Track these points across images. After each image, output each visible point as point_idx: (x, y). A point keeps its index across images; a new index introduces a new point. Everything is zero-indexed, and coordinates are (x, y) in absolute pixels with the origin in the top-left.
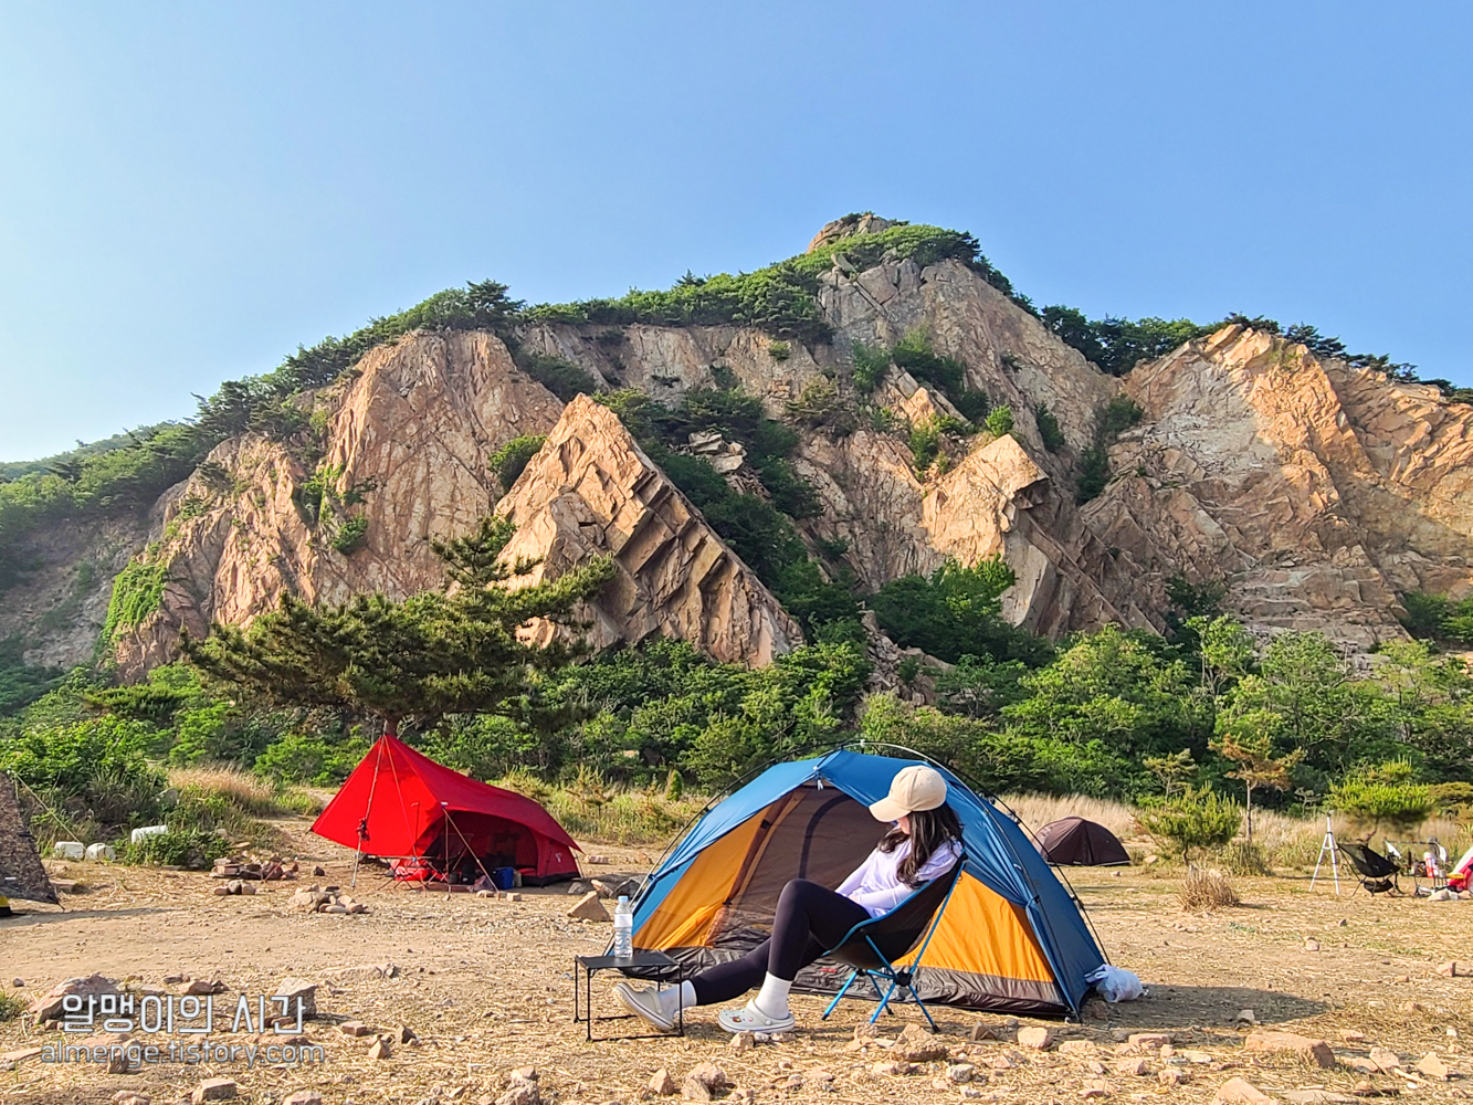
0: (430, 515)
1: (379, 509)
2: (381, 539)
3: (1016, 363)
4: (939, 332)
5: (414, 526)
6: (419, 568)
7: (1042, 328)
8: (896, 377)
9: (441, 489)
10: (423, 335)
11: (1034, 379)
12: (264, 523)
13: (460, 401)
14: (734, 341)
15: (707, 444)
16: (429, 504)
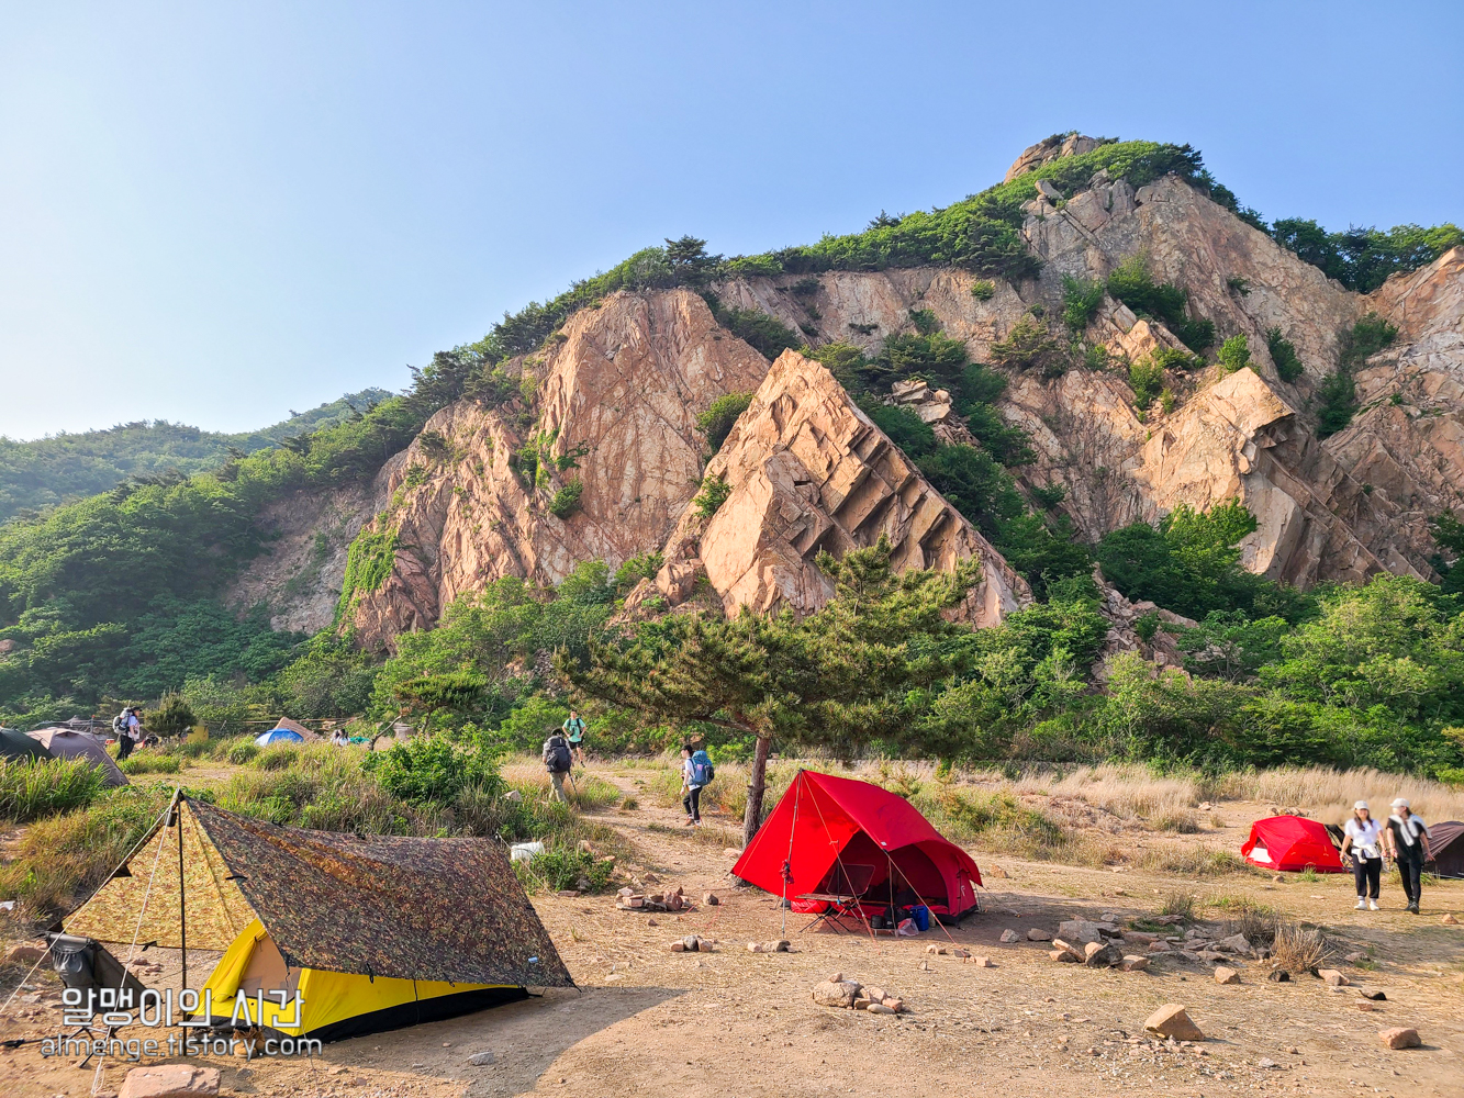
0: (641, 478)
1: (592, 473)
2: (595, 502)
3: (1244, 287)
4: (1156, 258)
5: (626, 489)
6: (633, 530)
7: (1274, 245)
8: (1111, 310)
9: (650, 452)
10: (625, 297)
11: (1266, 303)
12: (483, 490)
13: (664, 361)
14: (934, 282)
15: (911, 393)
16: (640, 466)
